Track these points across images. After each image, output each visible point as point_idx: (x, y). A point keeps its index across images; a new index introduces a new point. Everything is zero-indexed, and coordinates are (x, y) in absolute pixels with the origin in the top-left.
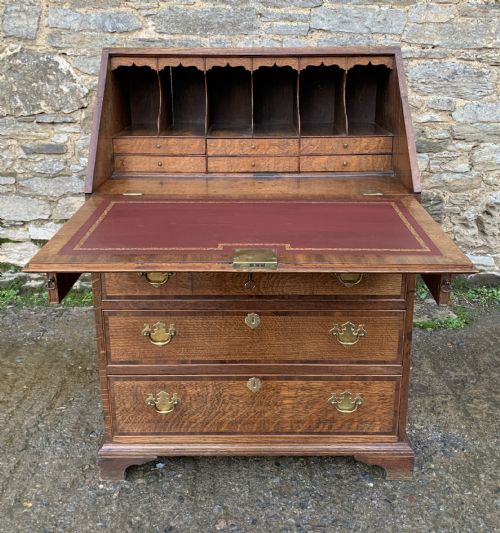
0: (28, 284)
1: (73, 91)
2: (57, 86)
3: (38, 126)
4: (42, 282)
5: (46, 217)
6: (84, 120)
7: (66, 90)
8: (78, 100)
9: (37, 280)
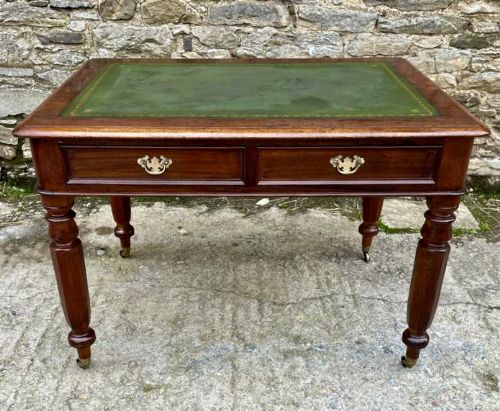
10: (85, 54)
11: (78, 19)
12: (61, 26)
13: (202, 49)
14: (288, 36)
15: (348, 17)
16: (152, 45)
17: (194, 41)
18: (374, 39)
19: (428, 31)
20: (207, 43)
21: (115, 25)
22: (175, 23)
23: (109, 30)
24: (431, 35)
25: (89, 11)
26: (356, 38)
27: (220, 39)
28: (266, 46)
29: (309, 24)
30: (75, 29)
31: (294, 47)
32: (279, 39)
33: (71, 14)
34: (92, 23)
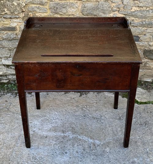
0: (2, 81)
1: (19, 4)
2: (12, 2)
3: (4, 19)
4: (8, 81)
5: (9, 56)
6: (24, 17)
7: (16, 4)
8: (21, 8)
9: (6, 80)
10: (16, 34)
11: (14, 22)
12: (7, 24)
24: (151, 27)
25: (19, 19)
30: (13, 26)
33: (11, 20)
34: (20, 23)
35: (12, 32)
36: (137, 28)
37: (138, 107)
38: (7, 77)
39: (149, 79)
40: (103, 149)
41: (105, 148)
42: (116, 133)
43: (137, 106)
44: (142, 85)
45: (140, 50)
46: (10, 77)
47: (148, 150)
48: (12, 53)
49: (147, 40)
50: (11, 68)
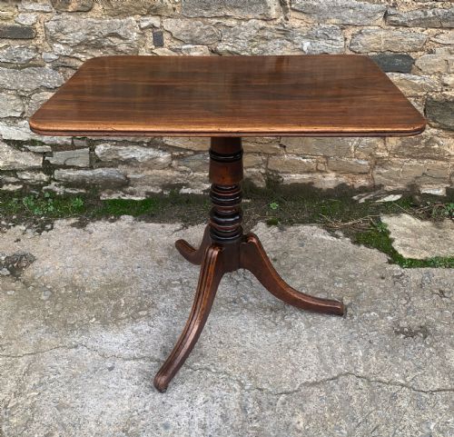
10: (37, 50)
11: (27, 11)
12: (8, 19)
13: (176, 45)
14: (279, 30)
15: (350, 8)
16: (116, 41)
17: (166, 36)
18: (382, 33)
19: (448, 25)
20: (181, 37)
21: (72, 17)
22: (143, 15)
23: (64, 23)
26: (360, 33)
27: (196, 34)
28: (252, 41)
29: (304, 16)
30: (24, 23)
31: (285, 42)
32: (266, 34)
33: (19, 5)
34: (44, 16)
35: (23, 42)
36: (405, 30)
37: (403, 274)
38: (17, 177)
39: (439, 189)
40: (287, 419)
41: (293, 415)
42: (330, 361)
43: (397, 271)
44: (416, 206)
45: (413, 99)
46: (25, 177)
47: (432, 427)
48: (27, 106)
49: (439, 69)
50: (29, 151)
